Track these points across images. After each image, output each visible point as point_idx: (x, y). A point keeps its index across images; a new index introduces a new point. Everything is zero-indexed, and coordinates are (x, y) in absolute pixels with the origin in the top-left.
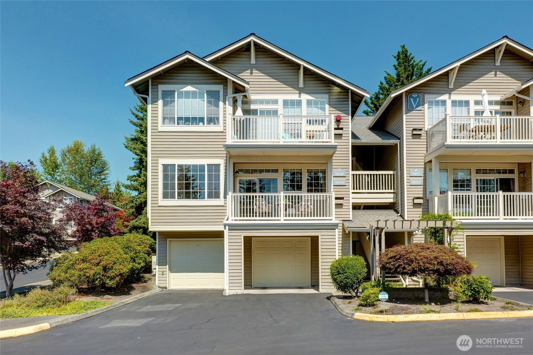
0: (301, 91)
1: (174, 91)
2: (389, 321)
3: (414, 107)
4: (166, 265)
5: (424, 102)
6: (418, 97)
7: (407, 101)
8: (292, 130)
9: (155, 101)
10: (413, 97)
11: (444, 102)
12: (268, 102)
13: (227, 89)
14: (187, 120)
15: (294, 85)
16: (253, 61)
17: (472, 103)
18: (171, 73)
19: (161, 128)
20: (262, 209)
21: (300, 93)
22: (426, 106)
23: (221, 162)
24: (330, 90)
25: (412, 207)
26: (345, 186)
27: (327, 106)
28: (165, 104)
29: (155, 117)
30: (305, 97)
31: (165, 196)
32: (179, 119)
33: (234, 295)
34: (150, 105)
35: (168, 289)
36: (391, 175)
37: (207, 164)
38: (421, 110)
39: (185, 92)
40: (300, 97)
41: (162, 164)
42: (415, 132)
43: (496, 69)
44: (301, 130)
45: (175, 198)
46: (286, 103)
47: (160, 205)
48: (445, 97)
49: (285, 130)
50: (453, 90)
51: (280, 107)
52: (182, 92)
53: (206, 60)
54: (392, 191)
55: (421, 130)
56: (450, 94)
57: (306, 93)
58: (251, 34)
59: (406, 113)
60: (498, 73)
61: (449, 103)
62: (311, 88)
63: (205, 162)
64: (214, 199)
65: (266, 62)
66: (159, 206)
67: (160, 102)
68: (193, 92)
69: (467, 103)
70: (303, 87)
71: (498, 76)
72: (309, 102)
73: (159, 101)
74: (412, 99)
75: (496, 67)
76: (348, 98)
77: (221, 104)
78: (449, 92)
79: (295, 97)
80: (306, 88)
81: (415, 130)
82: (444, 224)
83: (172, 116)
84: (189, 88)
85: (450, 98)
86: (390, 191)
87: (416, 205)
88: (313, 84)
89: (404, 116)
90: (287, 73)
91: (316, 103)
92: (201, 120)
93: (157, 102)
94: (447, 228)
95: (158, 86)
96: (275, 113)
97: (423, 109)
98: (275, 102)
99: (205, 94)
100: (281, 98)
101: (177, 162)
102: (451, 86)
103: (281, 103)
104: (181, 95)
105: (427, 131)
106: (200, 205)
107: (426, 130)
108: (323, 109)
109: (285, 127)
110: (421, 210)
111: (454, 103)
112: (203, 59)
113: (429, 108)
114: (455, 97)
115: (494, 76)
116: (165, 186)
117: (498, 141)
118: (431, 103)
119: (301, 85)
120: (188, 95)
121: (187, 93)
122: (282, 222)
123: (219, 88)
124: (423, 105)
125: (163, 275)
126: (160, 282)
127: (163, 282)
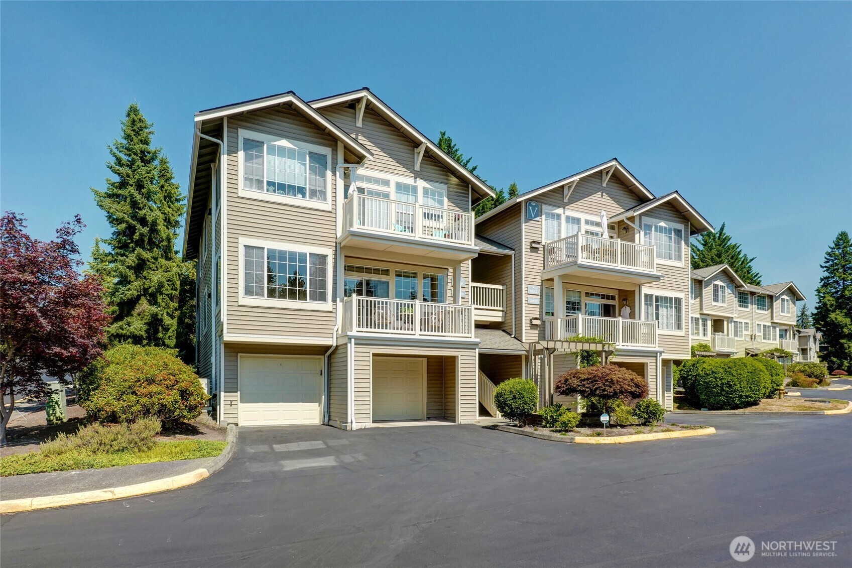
0: (417, 175)
1: (263, 143)
3: (533, 216)
4: (237, 392)
5: (542, 213)
6: (536, 206)
7: (526, 209)
8: (405, 222)
9: (233, 151)
10: (531, 206)
11: (559, 216)
12: (377, 181)
13: (337, 155)
14: (281, 188)
15: (409, 166)
16: (359, 124)
17: (583, 222)
18: (258, 116)
19: (244, 191)
20: (386, 319)
21: (415, 178)
22: (544, 217)
23: (329, 252)
24: (447, 180)
25: (529, 329)
26: (464, 298)
27: (446, 200)
28: (248, 159)
29: (233, 174)
30: (421, 184)
31: (249, 291)
32: (270, 184)
33: (361, 429)
34: (226, 156)
35: (239, 426)
36: (500, 290)
37: (310, 253)
38: (539, 221)
39: (279, 147)
40: (415, 182)
41: (244, 246)
42: (534, 245)
43: (603, 190)
44: (412, 223)
45: (263, 296)
46: (399, 186)
47: (240, 304)
48: (559, 211)
49: (398, 221)
50: (567, 204)
51: (392, 190)
52: (275, 146)
53: (312, 106)
54: (501, 308)
55: (539, 243)
56: (564, 208)
57: (422, 179)
58: (364, 89)
59: (525, 222)
60: (604, 194)
61: (563, 218)
62: (429, 174)
63: (307, 249)
64: (318, 302)
65: (376, 128)
66: (239, 306)
67: (241, 154)
68: (289, 149)
69: (579, 220)
70: (419, 170)
71: (604, 197)
72: (425, 191)
73: (239, 152)
74: (531, 208)
75: (602, 188)
76: (468, 194)
77: (329, 173)
78: (564, 206)
79: (410, 181)
80: (422, 173)
81: (534, 242)
82: (603, 348)
83: (260, 178)
84: (284, 143)
85: (564, 213)
86: (499, 308)
87: (533, 326)
88: (432, 170)
89: (524, 225)
90: (401, 148)
91: (433, 193)
92: (302, 191)
93: (237, 153)
94: (605, 351)
95: (237, 130)
96: (386, 196)
97: (540, 220)
98: (386, 183)
99: (307, 156)
100: (394, 179)
101: (268, 244)
102: (566, 200)
103: (393, 185)
104: (272, 150)
105: (544, 246)
106: (299, 308)
107: (543, 244)
108: (441, 203)
109: (398, 217)
110: (537, 332)
111: (568, 218)
112: (309, 104)
113: (546, 220)
114: (570, 212)
115: (600, 196)
116: (248, 277)
117: (619, 266)
118: (547, 214)
119: (417, 168)
120: (282, 151)
121: (282, 150)
122: (417, 337)
123: (326, 151)
124: (541, 216)
125: (231, 405)
126: (227, 416)
127: (231, 416)
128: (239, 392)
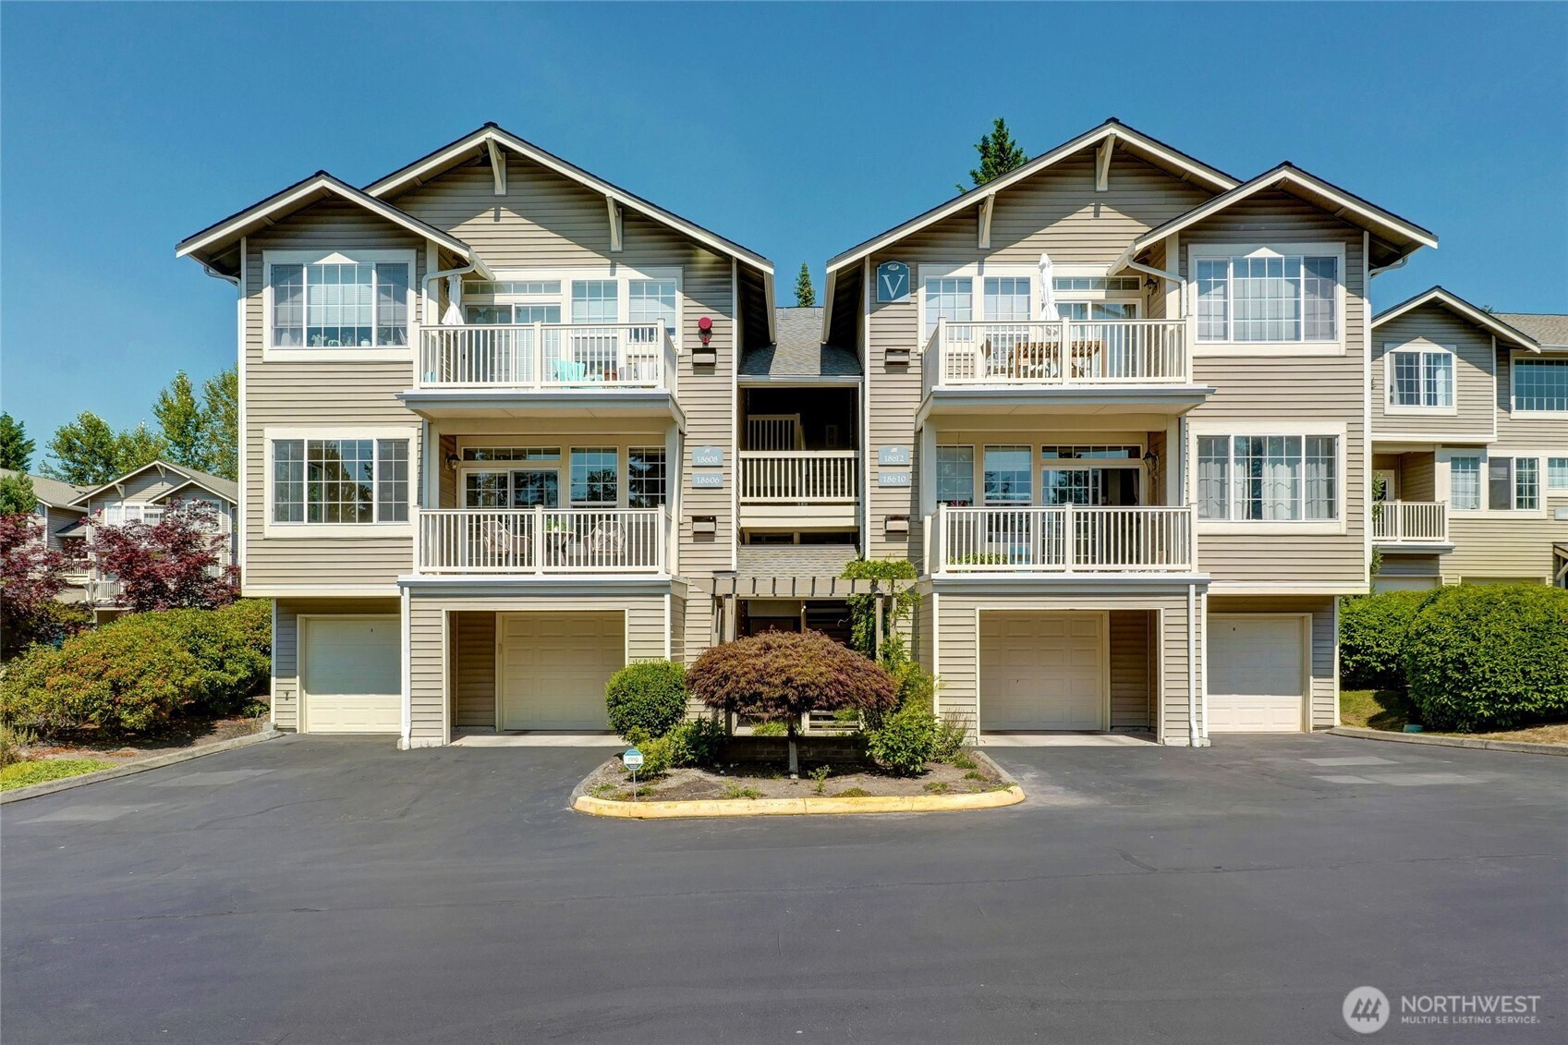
0: (616, 260)
1: (302, 266)
2: (633, 815)
3: (893, 295)
4: (295, 677)
5: (917, 282)
6: (902, 270)
7: (873, 281)
8: (585, 354)
9: (254, 290)
10: (890, 272)
11: (967, 283)
12: (535, 287)
13: (424, 259)
14: (334, 335)
15: (600, 247)
16: (500, 189)
17: (1035, 285)
18: (297, 223)
19: (270, 353)
20: (500, 546)
21: (613, 266)
22: (922, 292)
23: (410, 433)
24: (691, 255)
25: (883, 539)
26: (722, 488)
27: (679, 296)
28: (279, 298)
29: (254, 327)
30: (626, 275)
31: (280, 515)
32: (313, 332)
33: (421, 749)
34: (244, 300)
35: (298, 732)
36: (849, 460)
37: (378, 440)
38: (908, 303)
39: (327, 267)
40: (613, 274)
41: (273, 441)
42: (891, 358)
43: (1098, 200)
44: (614, 354)
45: (302, 520)
46: (579, 289)
47: (267, 535)
48: (968, 270)
49: (577, 354)
50: (989, 252)
51: (564, 298)
52: (320, 266)
53: (370, 193)
54: (852, 499)
55: (906, 352)
56: (981, 262)
57: (628, 265)
58: (489, 125)
59: (872, 312)
60: (1103, 209)
61: (978, 284)
62: (646, 253)
63: (373, 433)
64: (393, 522)
65: (529, 190)
66: (265, 539)
67: (268, 293)
68: (344, 267)
69: (1024, 284)
70: (620, 249)
71: (1101, 216)
72: (635, 287)
73: (264, 290)
74: (886, 277)
75: (1099, 195)
76: (730, 276)
77: (411, 294)
78: (980, 257)
79: (601, 274)
80: (626, 253)
81: (889, 351)
82: (874, 586)
83: (296, 325)
84: (336, 258)
85: (980, 273)
86: (846, 499)
87: (892, 535)
88: (644, 244)
89: (867, 318)
90: (578, 215)
91: (652, 289)
92: (365, 333)
93: (261, 291)
94: (881, 595)
95: (261, 253)
96: (553, 313)
97: (913, 300)
98: (554, 286)
99: (374, 273)
100: (567, 276)
101: (308, 434)
102: (985, 242)
103: (567, 289)
104: (315, 275)
105: (921, 355)
106: (359, 535)
107: (920, 351)
108: (671, 303)
109: (577, 346)
110: (906, 546)
111: (991, 285)
113: (928, 298)
114: (994, 270)
115: (1092, 216)
116: (280, 492)
117: (1067, 383)
118: (933, 286)
119: (616, 244)
120: (332, 273)
121: (332, 269)
122: (539, 577)
123: (407, 256)
124: (914, 290)
125: (287, 699)
126: (280, 715)
127: (287, 716)
128: (298, 677)
